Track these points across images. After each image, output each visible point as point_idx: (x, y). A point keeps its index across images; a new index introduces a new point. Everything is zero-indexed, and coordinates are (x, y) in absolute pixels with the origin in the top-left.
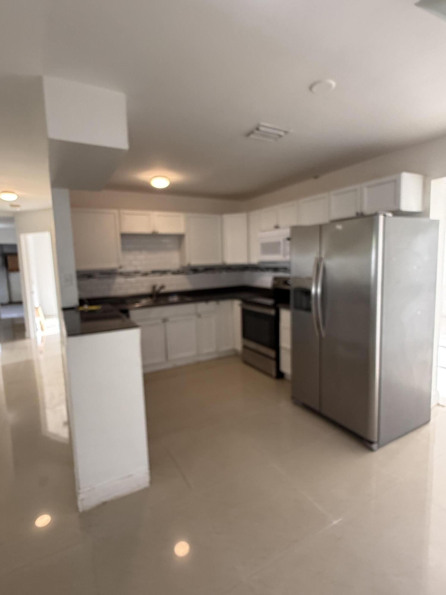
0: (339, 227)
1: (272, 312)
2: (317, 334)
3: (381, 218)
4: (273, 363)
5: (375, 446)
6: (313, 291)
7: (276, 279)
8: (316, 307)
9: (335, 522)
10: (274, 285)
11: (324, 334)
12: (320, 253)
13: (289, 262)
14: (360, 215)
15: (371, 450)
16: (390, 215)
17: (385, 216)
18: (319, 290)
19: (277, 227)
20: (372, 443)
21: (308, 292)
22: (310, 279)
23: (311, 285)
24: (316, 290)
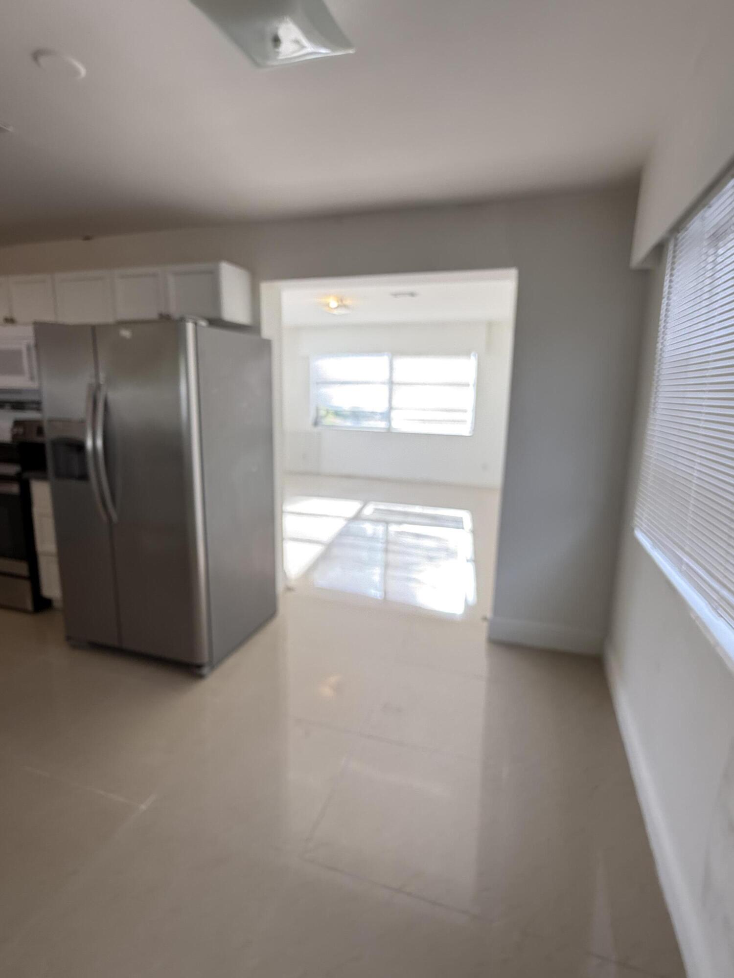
0: (126, 333)
1: (14, 489)
2: (104, 518)
3: (190, 326)
4: (25, 587)
5: (205, 670)
6: (89, 444)
7: (17, 423)
8: (97, 472)
9: (143, 807)
10: (14, 436)
11: (115, 517)
12: (97, 376)
13: (38, 391)
14: (165, 318)
15: (201, 677)
16: (203, 323)
17: (196, 324)
18: (100, 443)
19: (10, 321)
20: (200, 666)
21: (80, 447)
22: (82, 422)
23: (84, 434)
24: (93, 442)
